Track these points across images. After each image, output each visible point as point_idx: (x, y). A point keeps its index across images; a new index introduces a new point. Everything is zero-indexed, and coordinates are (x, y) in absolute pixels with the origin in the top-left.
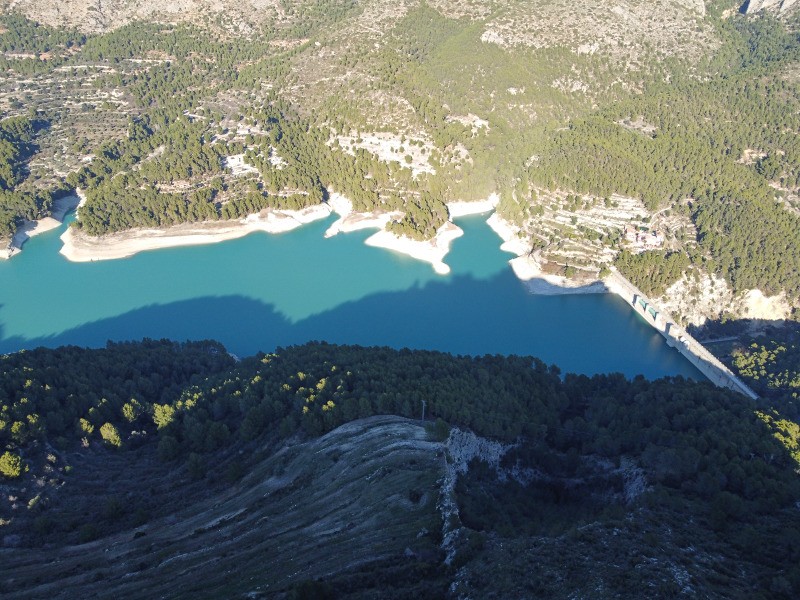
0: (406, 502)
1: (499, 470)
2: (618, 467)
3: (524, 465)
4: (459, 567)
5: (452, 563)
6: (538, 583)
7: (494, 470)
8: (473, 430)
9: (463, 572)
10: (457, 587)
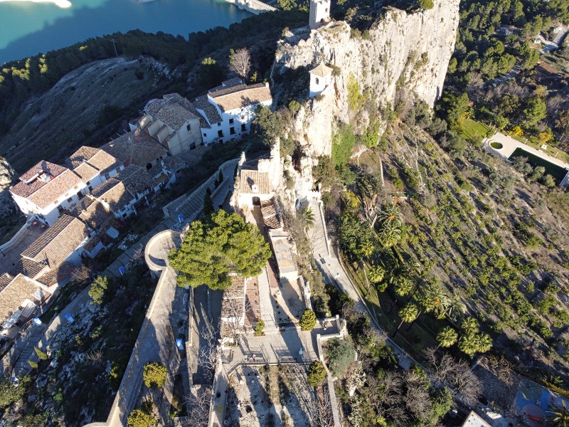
0: (135, 81)
8: (151, 56)
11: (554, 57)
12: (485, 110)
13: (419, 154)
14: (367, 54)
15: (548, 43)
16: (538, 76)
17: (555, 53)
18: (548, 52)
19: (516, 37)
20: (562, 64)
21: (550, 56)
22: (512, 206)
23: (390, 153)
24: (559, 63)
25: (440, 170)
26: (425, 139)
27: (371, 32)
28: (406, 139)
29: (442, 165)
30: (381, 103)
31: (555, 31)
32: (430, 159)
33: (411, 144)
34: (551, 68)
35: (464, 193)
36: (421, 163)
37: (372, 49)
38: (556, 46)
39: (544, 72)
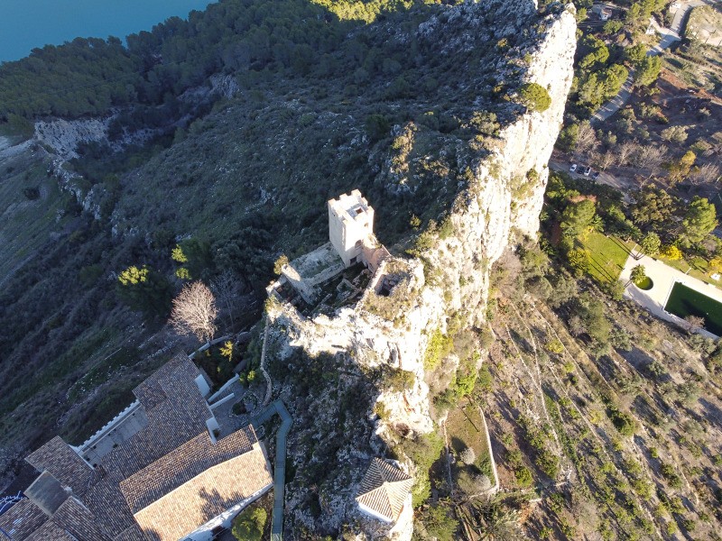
1: (112, 145)
2: (211, 87)
3: (132, 130)
4: (110, 214)
5: (102, 216)
6: (185, 176)
7: (106, 147)
9: (116, 214)
10: (118, 228)
11: (678, 58)
12: (617, 211)
13: (541, 367)
14: (451, 264)
15: (664, 31)
16: (662, 97)
17: (678, 50)
18: (669, 49)
19: (619, 25)
20: (690, 71)
21: (672, 56)
22: (704, 449)
23: (495, 388)
24: (687, 70)
25: (580, 395)
26: (542, 323)
27: (455, 218)
28: (515, 335)
29: (581, 381)
30: (476, 319)
31: (672, 10)
32: (560, 371)
33: (526, 349)
34: (677, 79)
35: (627, 444)
36: (549, 392)
37: (460, 249)
38: (676, 36)
39: (668, 88)
